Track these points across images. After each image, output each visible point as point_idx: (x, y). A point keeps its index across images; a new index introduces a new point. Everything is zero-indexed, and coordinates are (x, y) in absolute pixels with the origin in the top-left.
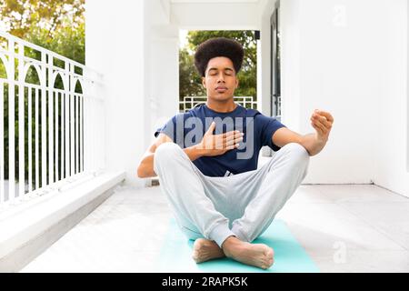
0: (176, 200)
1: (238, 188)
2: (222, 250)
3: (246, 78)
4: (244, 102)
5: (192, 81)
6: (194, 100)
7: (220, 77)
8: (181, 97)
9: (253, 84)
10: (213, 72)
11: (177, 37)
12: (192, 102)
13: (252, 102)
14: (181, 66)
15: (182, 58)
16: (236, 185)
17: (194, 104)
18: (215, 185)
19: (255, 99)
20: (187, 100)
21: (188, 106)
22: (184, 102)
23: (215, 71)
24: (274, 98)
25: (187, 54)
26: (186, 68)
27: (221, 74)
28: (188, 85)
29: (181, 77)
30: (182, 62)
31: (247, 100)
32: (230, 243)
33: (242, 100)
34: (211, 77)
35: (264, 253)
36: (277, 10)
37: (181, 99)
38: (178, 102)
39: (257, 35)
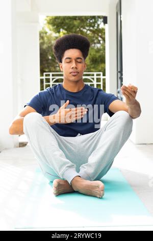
0: (38, 152)
1: (84, 144)
2: (71, 186)
3: (98, 55)
4: (95, 77)
5: (50, 58)
6: (53, 75)
8: (42, 72)
9: (102, 60)
10: (68, 60)
11: (38, 22)
12: (51, 77)
13: (102, 77)
14: (41, 44)
15: (42, 38)
17: (53, 79)
18: (68, 142)
19: (104, 75)
20: (46, 75)
21: (48, 80)
22: (44, 77)
23: (70, 60)
24: (119, 73)
25: (46, 33)
26: (45, 46)
27: (74, 62)
28: (47, 61)
29: (41, 55)
30: (42, 41)
31: (97, 75)
32: (77, 181)
33: (93, 75)
34: (67, 64)
35: (98, 187)
38: (39, 78)
39: (105, 20)
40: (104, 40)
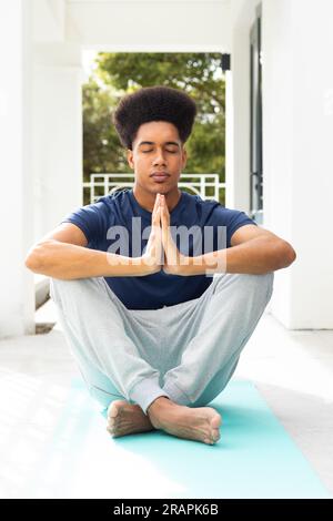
2: (148, 418)
3: (210, 137)
4: (203, 185)
5: (105, 142)
6: (111, 180)
7: (158, 158)
8: (87, 172)
9: (218, 148)
10: (147, 147)
11: (79, 65)
12: (106, 184)
13: (217, 185)
14: (87, 113)
15: (87, 99)
16: (172, 324)
17: (111, 188)
19: (222, 180)
20: (96, 180)
21: (100, 191)
22: (92, 184)
23: (150, 147)
24: (254, 177)
25: (97, 89)
26: (94, 118)
27: (159, 150)
28: (98, 151)
29: (85, 135)
30: (87, 106)
31: (208, 180)
32: (160, 407)
33: (198, 180)
34: (143, 156)
36: (259, 21)
37: (87, 178)
38: (80, 184)
39: (225, 62)
40: (222, 105)
